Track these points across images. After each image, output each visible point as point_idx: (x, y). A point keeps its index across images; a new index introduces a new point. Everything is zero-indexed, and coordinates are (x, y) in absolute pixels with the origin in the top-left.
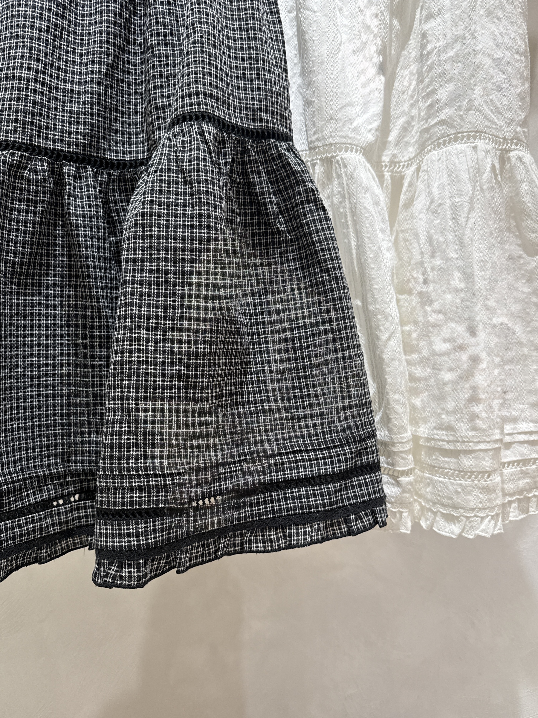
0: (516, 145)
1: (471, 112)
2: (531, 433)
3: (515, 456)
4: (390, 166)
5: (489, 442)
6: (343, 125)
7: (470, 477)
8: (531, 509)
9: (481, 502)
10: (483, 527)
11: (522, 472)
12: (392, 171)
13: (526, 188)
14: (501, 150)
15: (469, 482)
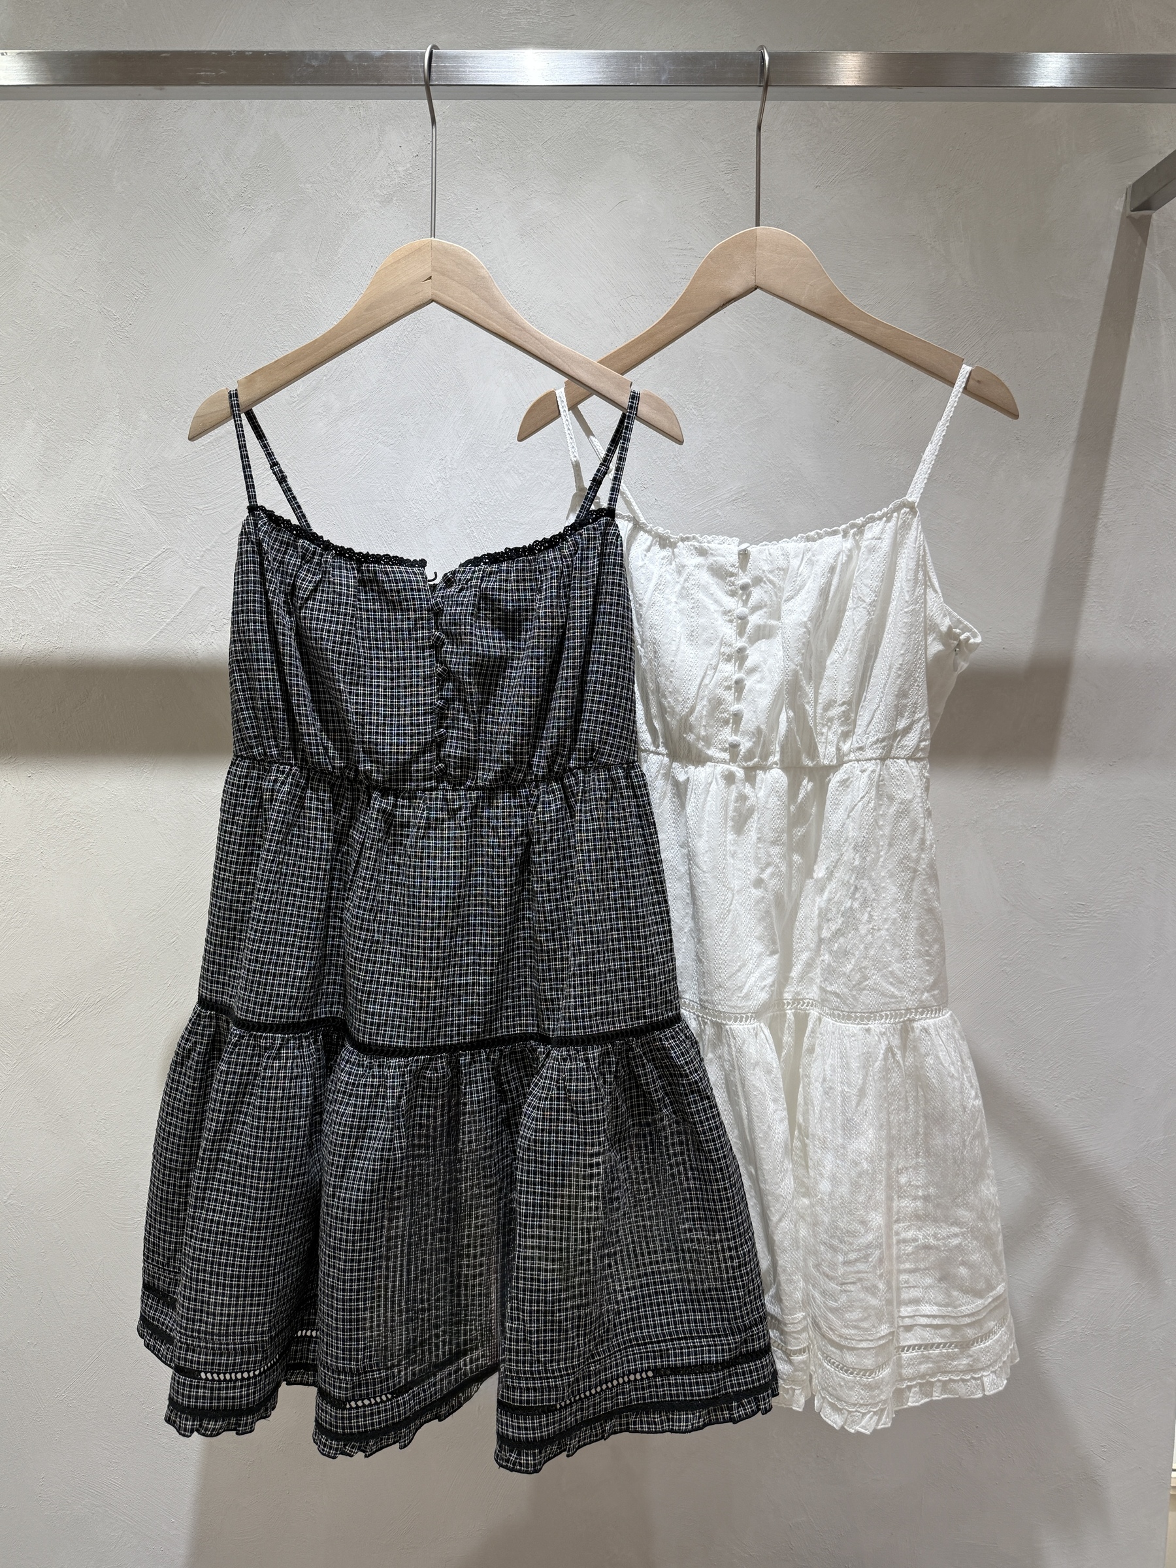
0: (922, 1013)
1: (865, 992)
2: (934, 1317)
3: (916, 1340)
4: (794, 1003)
5: (871, 1341)
6: (733, 994)
7: (852, 1373)
8: (935, 1394)
9: (862, 1399)
10: (863, 1423)
11: (923, 1356)
12: (796, 1008)
13: (931, 1062)
14: (903, 1022)
15: (851, 1377)
